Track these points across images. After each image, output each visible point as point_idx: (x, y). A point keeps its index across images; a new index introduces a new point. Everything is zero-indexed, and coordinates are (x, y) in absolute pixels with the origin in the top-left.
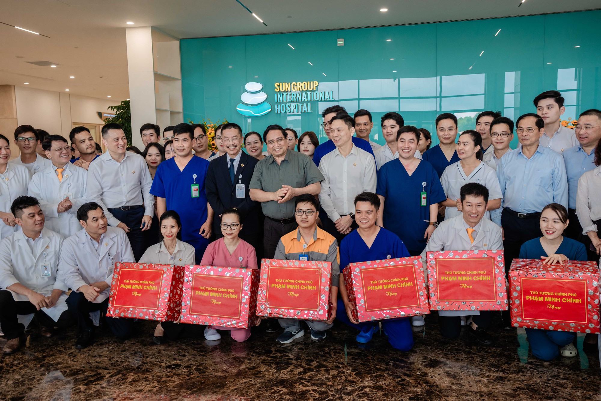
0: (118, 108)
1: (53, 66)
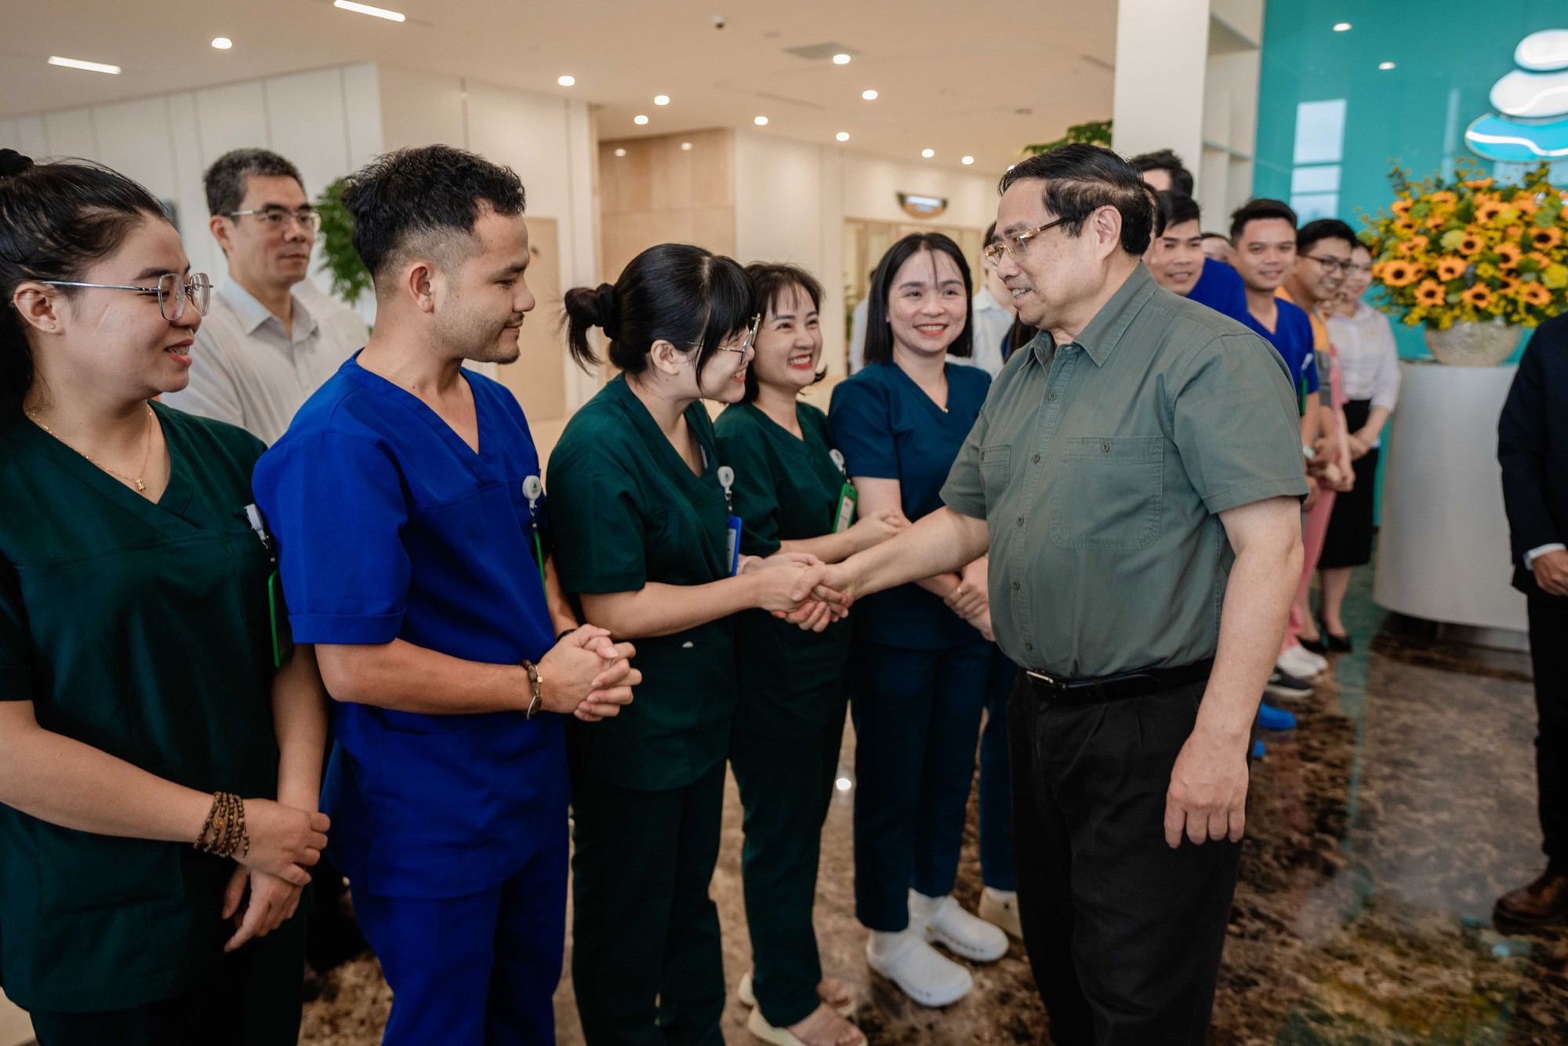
1: (841, 59)
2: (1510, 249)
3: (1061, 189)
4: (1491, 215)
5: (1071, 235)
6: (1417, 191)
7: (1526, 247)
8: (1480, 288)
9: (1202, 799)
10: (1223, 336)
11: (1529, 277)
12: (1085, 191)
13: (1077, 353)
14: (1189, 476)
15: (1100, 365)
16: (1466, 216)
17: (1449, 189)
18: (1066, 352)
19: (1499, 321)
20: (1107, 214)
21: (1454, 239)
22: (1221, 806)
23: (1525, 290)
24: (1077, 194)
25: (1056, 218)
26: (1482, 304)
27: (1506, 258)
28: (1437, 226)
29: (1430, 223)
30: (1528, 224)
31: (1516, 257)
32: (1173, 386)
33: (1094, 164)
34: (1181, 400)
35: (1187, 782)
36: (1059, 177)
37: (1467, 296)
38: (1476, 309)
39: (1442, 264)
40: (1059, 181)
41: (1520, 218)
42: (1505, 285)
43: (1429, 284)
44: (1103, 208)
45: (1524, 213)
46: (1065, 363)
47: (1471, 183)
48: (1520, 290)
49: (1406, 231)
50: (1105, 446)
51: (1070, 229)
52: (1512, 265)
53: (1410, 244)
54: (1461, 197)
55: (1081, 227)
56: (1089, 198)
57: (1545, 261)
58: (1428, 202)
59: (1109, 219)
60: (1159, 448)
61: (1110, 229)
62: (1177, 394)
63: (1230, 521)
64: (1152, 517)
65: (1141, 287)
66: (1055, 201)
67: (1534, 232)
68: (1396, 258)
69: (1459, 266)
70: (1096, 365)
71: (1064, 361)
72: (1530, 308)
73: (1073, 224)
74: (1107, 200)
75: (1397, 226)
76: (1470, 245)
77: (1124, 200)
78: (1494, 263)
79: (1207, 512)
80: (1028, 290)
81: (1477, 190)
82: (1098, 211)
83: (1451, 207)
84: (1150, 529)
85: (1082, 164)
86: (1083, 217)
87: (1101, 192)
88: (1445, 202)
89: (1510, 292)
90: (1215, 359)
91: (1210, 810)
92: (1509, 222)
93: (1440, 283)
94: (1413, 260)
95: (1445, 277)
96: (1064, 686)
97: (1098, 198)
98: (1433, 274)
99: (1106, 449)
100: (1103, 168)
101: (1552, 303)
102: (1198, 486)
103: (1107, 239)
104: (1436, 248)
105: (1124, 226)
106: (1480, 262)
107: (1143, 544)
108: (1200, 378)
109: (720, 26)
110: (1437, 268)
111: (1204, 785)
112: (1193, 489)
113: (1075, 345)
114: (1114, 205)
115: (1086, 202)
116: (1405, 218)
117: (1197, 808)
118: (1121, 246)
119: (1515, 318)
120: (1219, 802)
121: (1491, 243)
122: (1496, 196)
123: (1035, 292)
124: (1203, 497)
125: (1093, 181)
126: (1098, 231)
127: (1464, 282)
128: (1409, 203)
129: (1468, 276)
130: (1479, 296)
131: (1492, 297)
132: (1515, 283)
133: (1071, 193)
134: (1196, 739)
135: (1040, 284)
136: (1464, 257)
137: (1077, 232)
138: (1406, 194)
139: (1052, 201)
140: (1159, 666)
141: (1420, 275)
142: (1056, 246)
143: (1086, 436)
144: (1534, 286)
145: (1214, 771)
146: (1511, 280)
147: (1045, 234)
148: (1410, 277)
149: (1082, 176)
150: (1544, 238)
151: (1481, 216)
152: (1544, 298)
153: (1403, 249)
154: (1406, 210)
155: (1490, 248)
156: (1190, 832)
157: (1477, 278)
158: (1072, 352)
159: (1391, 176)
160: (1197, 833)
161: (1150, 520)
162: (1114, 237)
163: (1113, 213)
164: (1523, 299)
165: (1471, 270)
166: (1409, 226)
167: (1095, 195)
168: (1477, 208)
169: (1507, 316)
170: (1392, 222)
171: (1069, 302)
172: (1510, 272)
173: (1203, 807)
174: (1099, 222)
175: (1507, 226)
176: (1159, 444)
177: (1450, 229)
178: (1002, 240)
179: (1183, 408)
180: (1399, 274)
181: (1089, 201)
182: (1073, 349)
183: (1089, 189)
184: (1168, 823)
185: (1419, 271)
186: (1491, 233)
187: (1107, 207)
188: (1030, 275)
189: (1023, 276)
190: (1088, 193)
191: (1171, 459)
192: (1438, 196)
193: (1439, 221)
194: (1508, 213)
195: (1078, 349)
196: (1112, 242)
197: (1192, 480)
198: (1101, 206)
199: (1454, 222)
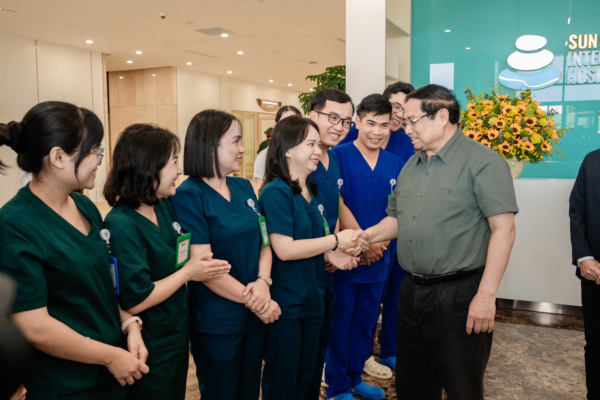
0: (322, 78)
1: (225, 35)
2: (516, 126)
3: (427, 103)
4: (508, 110)
5: (431, 119)
6: (477, 99)
7: (523, 126)
8: (506, 143)
9: (481, 317)
10: (491, 155)
11: (525, 138)
12: (435, 104)
13: (437, 159)
14: (478, 203)
15: (446, 163)
16: (498, 111)
17: (490, 99)
18: (433, 158)
19: (515, 158)
20: (444, 111)
21: (493, 121)
22: (487, 319)
23: (524, 144)
24: (432, 105)
25: (425, 113)
26: (507, 151)
27: (515, 130)
28: (486, 115)
29: (483, 114)
30: (523, 115)
31: (520, 130)
32: (474, 172)
33: (438, 93)
34: (477, 177)
35: (475, 311)
36: (426, 99)
37: (500, 147)
38: (504, 152)
39: (489, 132)
40: (426, 100)
41: (520, 112)
42: (516, 142)
43: (484, 141)
44: (442, 109)
45: (521, 110)
46: (433, 162)
47: (499, 97)
48: (522, 144)
49: (473, 117)
50: (449, 191)
51: (431, 117)
52: (518, 133)
53: (475, 123)
54: (495, 103)
55: (435, 116)
56: (437, 106)
57: (531, 132)
58: (481, 104)
59: (444, 113)
60: (468, 193)
61: (445, 116)
62: (476, 174)
63: (491, 220)
64: (463, 217)
65: (459, 136)
66: (425, 107)
67: (526, 119)
68: (470, 129)
69: (496, 133)
70: (445, 163)
71: (432, 161)
72: (526, 153)
73: (431, 115)
74: (443, 106)
75: (470, 115)
76: (500, 124)
77: (450, 105)
78: (511, 132)
79: (483, 216)
80: (417, 138)
81: (502, 100)
82: (440, 110)
83: (491, 107)
84: (463, 222)
85: (433, 93)
86: (435, 113)
87: (441, 104)
88: (489, 104)
89: (518, 145)
90: (489, 163)
91: (483, 320)
92: (515, 114)
93: (489, 141)
94: (477, 130)
95: (491, 138)
96: (427, 278)
97: (440, 105)
98: (485, 137)
99: (449, 192)
100: (441, 95)
101: (535, 150)
102: (481, 206)
103: (444, 120)
104: (486, 125)
105: (450, 115)
106: (505, 131)
107: (460, 227)
108: (483, 169)
109: (163, 17)
110: (487, 134)
111: (481, 311)
112: (479, 207)
113: (436, 156)
114: (446, 108)
115: (436, 108)
116: (472, 112)
117: (479, 319)
118: (449, 122)
119: (521, 157)
120: (486, 317)
121: (509, 124)
122: (510, 102)
123: (419, 139)
124: (483, 211)
125: (438, 100)
126: (441, 117)
127: (499, 141)
128: (474, 105)
129: (500, 138)
130: (505, 147)
131: (511, 148)
132: (520, 142)
133: (430, 105)
134: (479, 295)
135: (421, 136)
136: (498, 129)
137: (433, 118)
138: (473, 100)
139: (424, 108)
140: (463, 270)
141: (480, 137)
142: (426, 123)
143: (441, 187)
144: (528, 143)
145: (485, 306)
146: (518, 140)
147: (422, 119)
148: (476, 138)
149: (433, 98)
150: (530, 122)
151: (504, 110)
152: (532, 148)
153: (472, 125)
154: (473, 108)
155: (509, 126)
156: (475, 329)
157: (504, 139)
158: (435, 158)
159: (466, 92)
160: (478, 329)
161: (463, 218)
162: (446, 119)
163: (446, 111)
164: (524, 148)
165: (501, 135)
166: (475, 115)
167: (439, 105)
168: (502, 108)
169: (518, 156)
170: (467, 113)
171: (432, 141)
172: (518, 136)
173: (481, 319)
174: (441, 114)
175: (515, 116)
176: (468, 192)
177: (491, 117)
178: (407, 120)
179: (478, 180)
180: (472, 136)
181: (437, 107)
182: (435, 157)
183: (437, 103)
184: (468, 325)
185: (480, 135)
186: (509, 119)
187: (443, 109)
188: (417, 133)
189: (415, 133)
190: (436, 104)
191: (472, 197)
192: (487, 101)
193: (487, 113)
194: (515, 110)
195: (438, 157)
196: (446, 121)
197: (479, 205)
198: (441, 109)
199: (493, 114)
